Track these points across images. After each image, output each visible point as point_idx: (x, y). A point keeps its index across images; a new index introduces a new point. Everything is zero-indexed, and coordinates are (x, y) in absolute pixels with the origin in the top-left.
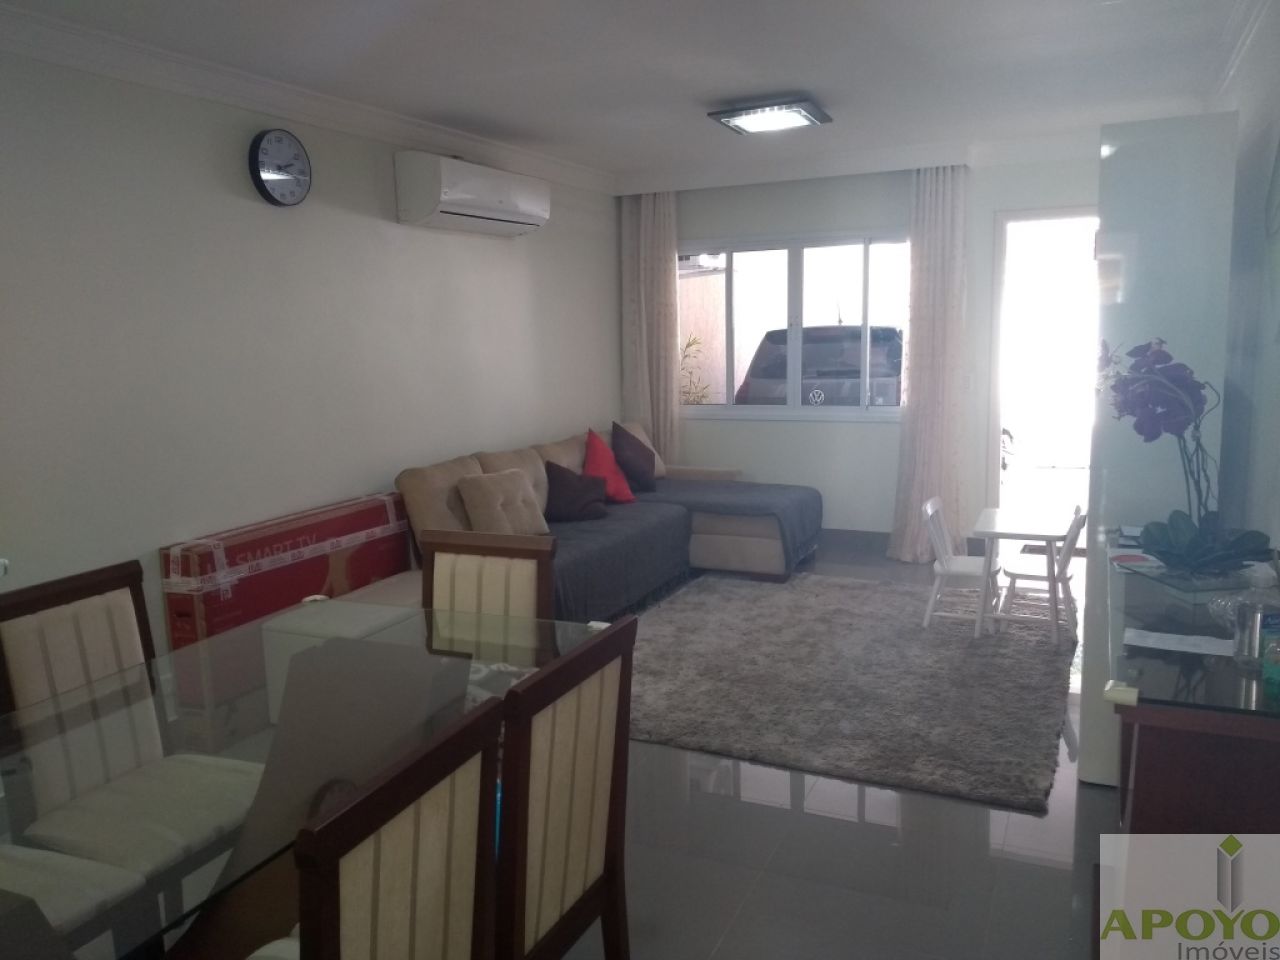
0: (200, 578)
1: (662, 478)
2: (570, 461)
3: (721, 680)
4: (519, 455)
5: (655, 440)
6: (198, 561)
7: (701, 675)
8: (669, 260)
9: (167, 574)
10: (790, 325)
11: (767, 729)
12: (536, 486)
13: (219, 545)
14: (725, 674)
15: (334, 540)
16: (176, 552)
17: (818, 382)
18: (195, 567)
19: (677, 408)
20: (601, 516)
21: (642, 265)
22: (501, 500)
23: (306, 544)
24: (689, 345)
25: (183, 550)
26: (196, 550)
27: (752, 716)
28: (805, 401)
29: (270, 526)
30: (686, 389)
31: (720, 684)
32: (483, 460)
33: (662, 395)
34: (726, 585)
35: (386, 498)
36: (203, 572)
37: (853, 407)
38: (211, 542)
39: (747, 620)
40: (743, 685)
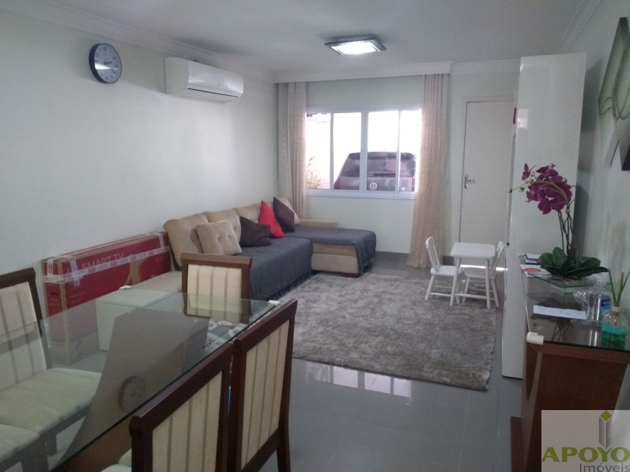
0: (63, 275)
1: (298, 225)
2: (252, 216)
3: (328, 326)
4: (227, 213)
5: (294, 206)
6: (62, 266)
7: (319, 324)
8: (302, 116)
9: (45, 273)
10: (362, 150)
11: (352, 350)
12: (235, 229)
13: (73, 258)
14: (330, 324)
15: (133, 256)
16: (50, 262)
17: (374, 179)
18: (60, 269)
19: (305, 191)
20: (268, 244)
21: (289, 118)
22: (218, 236)
23: (118, 258)
24: (311, 159)
25: (54, 261)
26: (60, 261)
27: (344, 344)
28: (368, 189)
29: (99, 249)
30: (309, 181)
31: (328, 329)
32: (208, 216)
33: (298, 184)
34: (329, 278)
35: (159, 235)
36: (65, 272)
37: (391, 192)
38: (69, 257)
39: (340, 296)
40: (339, 328)
